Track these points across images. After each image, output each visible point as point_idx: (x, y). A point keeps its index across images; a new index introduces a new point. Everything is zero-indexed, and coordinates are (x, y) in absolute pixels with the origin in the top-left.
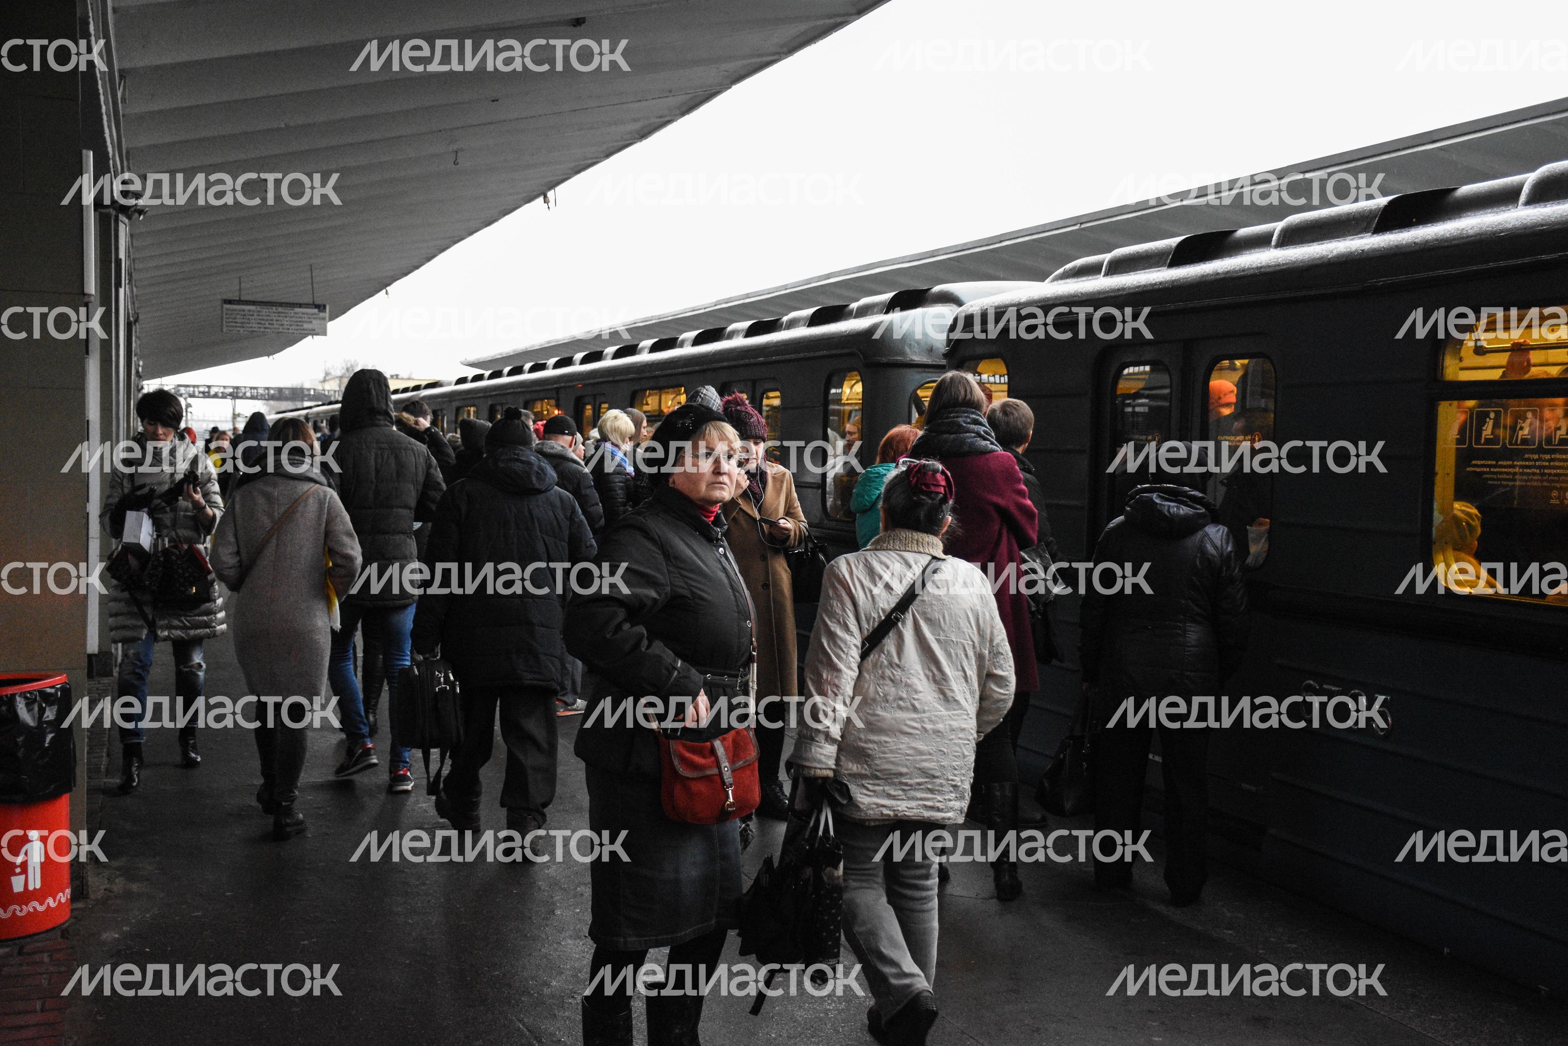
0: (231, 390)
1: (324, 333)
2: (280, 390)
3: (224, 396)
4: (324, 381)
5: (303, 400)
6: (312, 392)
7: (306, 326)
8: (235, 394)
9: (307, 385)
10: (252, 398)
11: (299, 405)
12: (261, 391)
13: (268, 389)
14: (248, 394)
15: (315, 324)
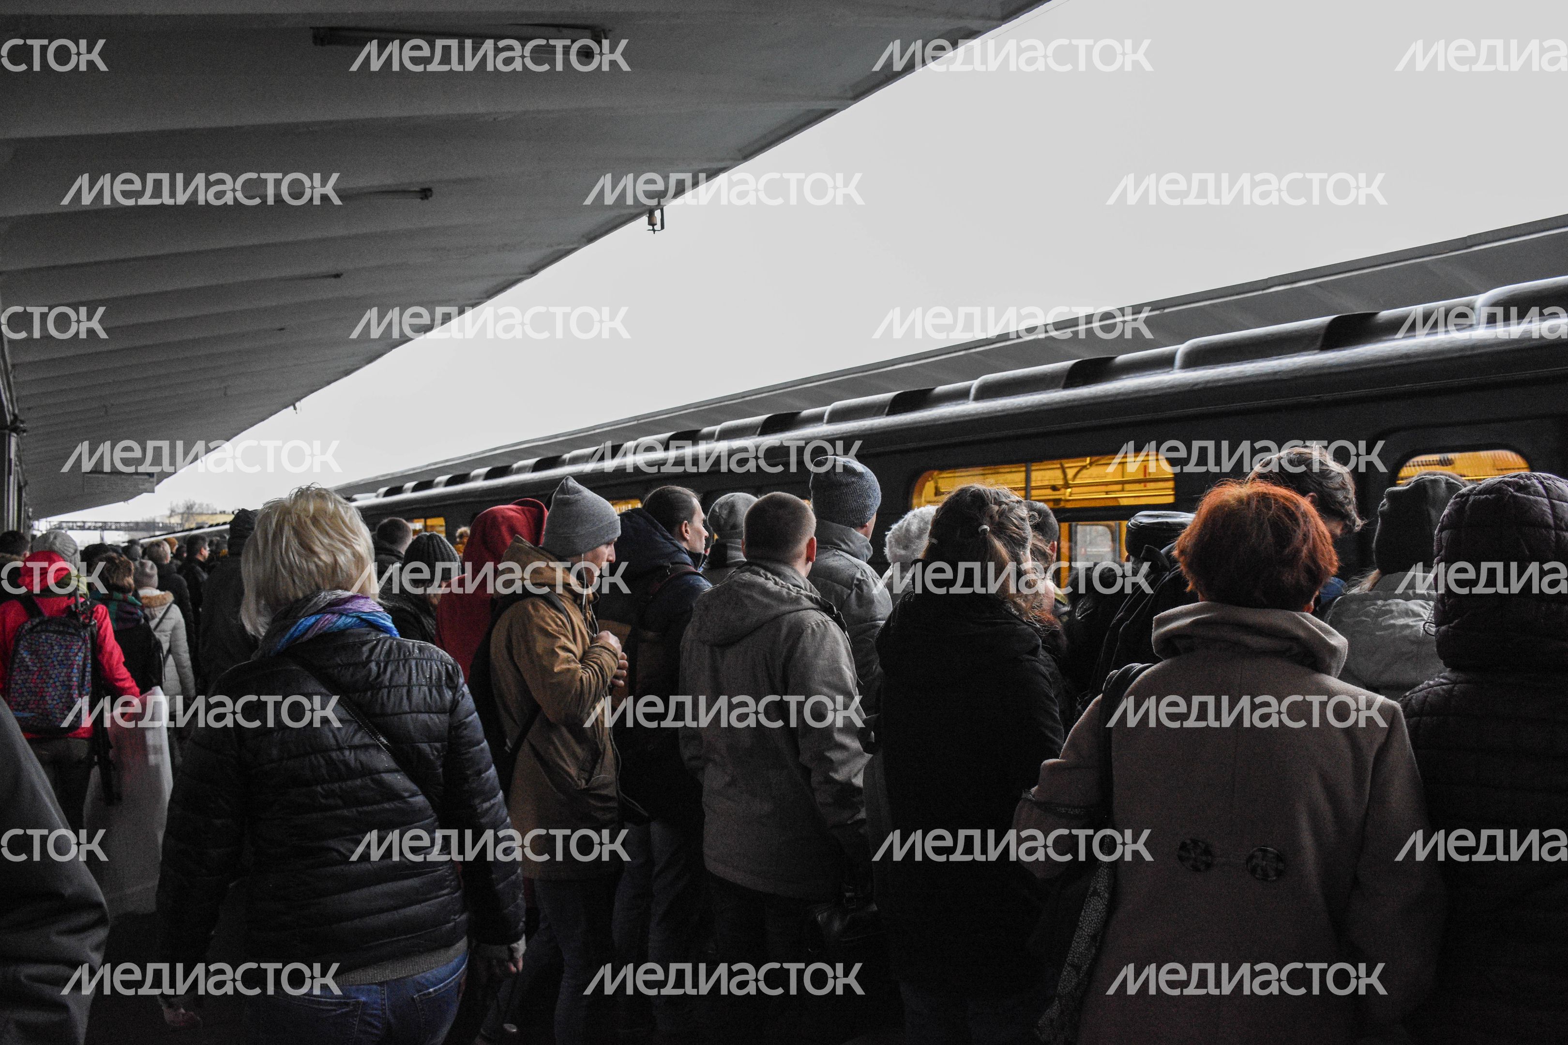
0: (100, 525)
1: (153, 492)
2: (137, 524)
3: (95, 529)
4: (171, 516)
5: (154, 531)
6: (161, 525)
7: (141, 487)
8: (104, 527)
9: (158, 520)
10: (116, 529)
11: (152, 534)
12: (122, 525)
13: (127, 523)
14: (113, 527)
15: (147, 485)
